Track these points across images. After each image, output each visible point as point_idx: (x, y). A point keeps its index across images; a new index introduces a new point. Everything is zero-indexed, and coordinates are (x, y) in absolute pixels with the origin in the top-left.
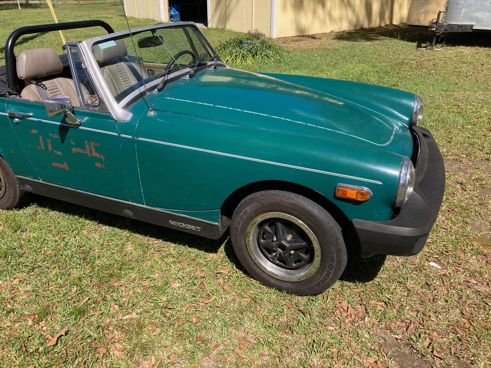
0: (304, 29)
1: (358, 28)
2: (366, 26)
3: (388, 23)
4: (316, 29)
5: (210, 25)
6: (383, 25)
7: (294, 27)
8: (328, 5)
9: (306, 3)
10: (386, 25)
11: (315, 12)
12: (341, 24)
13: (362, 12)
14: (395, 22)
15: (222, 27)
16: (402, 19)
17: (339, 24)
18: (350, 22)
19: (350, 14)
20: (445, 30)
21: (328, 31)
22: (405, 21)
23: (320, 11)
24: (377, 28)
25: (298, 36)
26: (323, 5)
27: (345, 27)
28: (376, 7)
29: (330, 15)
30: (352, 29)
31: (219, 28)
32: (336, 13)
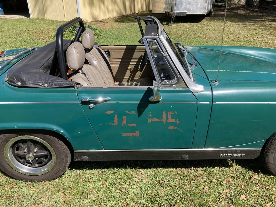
0: (96, 17)
1: (121, 15)
2: (124, 14)
3: (133, 12)
4: (102, 17)
5: (31, 17)
6: (131, 13)
7: (91, 16)
8: (106, 3)
9: (95, 2)
10: (133, 13)
11: (100, 7)
12: (113, 14)
13: (122, 7)
14: (137, 12)
15: (42, 17)
16: (139, 10)
17: (112, 14)
18: (117, 12)
19: (117, 8)
20: (176, 15)
21: (108, 18)
22: (140, 11)
23: (102, 6)
24: (130, 15)
25: (94, 21)
26: (104, 3)
27: (115, 15)
28: (127, 4)
29: (107, 9)
30: (118, 16)
31: (40, 18)
32: (110, 8)
